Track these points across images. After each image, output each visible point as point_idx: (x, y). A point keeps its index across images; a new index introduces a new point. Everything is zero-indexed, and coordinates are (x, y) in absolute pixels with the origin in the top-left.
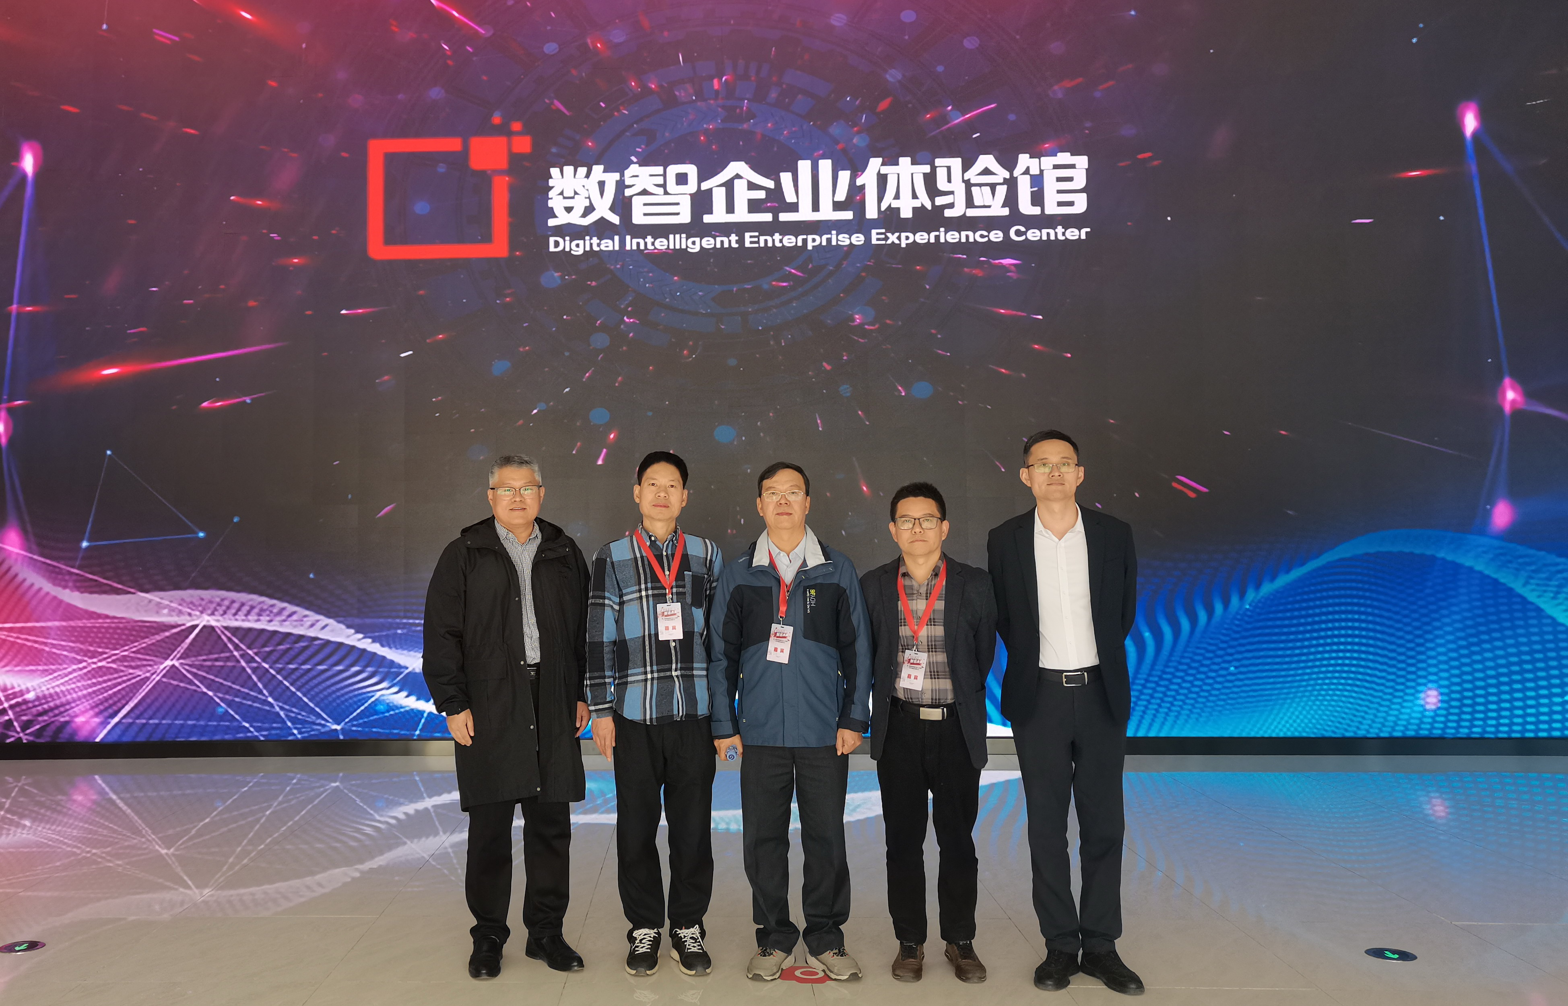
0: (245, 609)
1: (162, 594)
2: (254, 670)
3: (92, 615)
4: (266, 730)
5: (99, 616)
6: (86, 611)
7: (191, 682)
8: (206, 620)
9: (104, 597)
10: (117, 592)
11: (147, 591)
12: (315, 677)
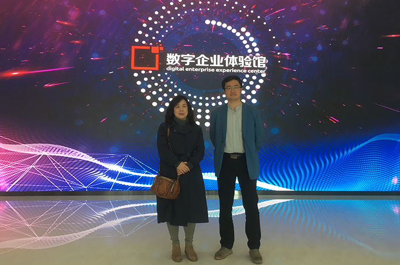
0: (57, 150)
1: (30, 145)
2: (59, 169)
3: (7, 151)
4: (63, 188)
5: (9, 151)
6: (4, 150)
7: (39, 173)
8: (44, 153)
9: (11, 145)
10: (15, 144)
11: (25, 144)
12: (79, 172)
